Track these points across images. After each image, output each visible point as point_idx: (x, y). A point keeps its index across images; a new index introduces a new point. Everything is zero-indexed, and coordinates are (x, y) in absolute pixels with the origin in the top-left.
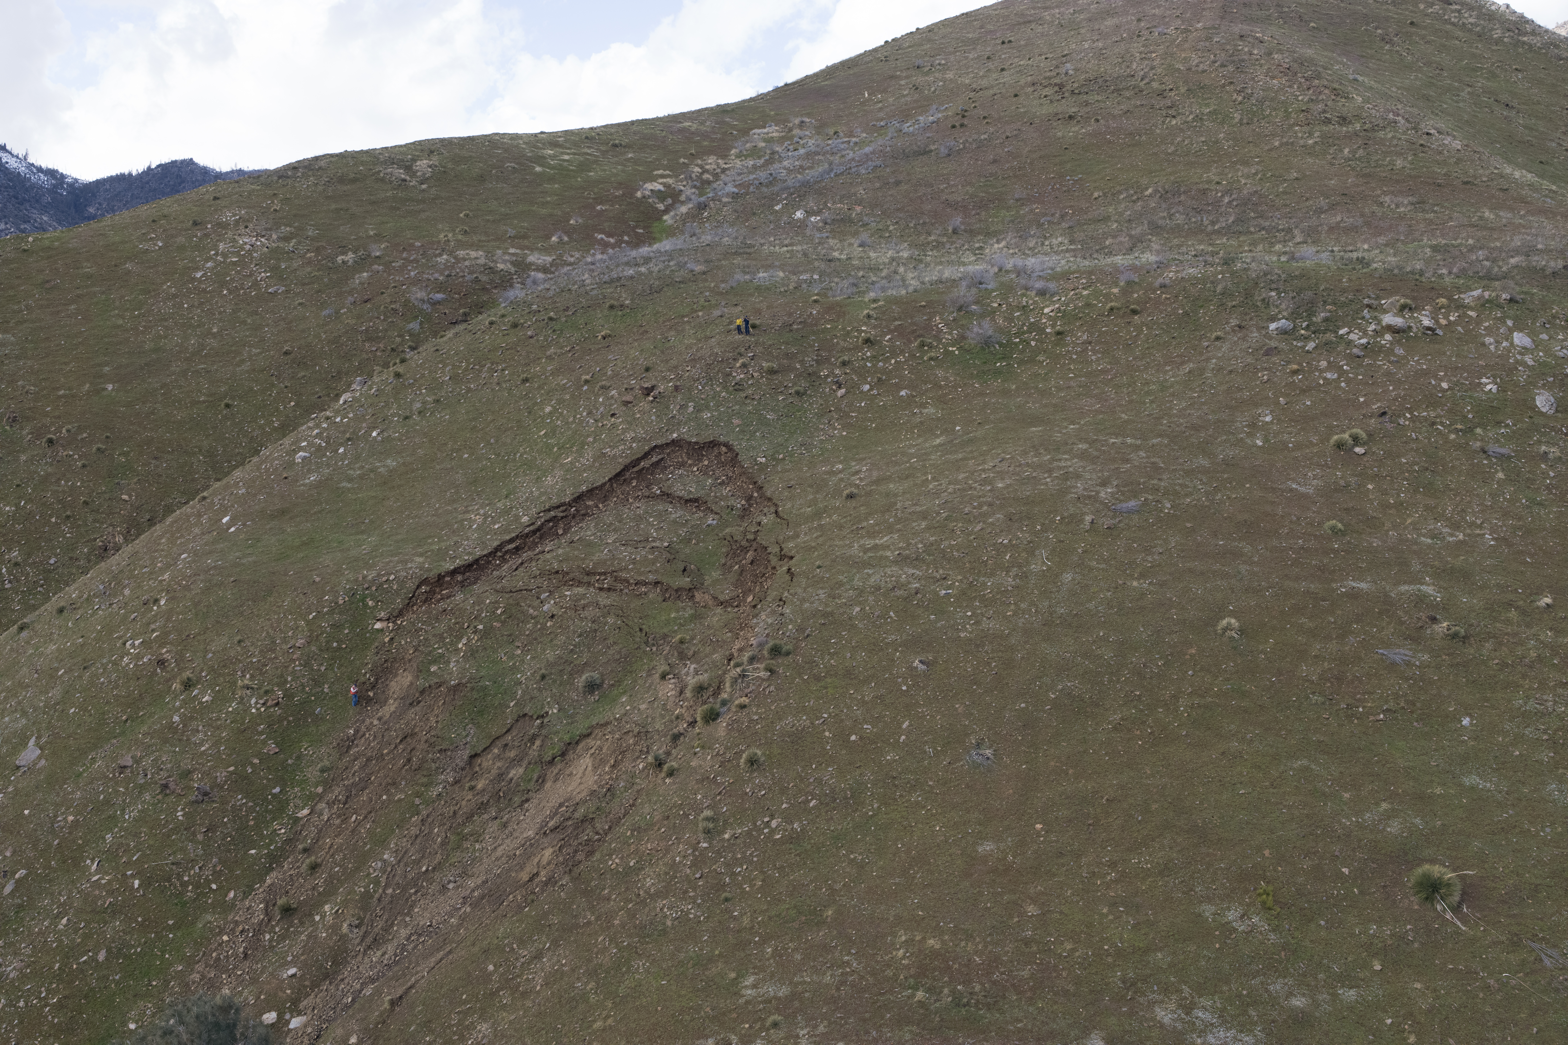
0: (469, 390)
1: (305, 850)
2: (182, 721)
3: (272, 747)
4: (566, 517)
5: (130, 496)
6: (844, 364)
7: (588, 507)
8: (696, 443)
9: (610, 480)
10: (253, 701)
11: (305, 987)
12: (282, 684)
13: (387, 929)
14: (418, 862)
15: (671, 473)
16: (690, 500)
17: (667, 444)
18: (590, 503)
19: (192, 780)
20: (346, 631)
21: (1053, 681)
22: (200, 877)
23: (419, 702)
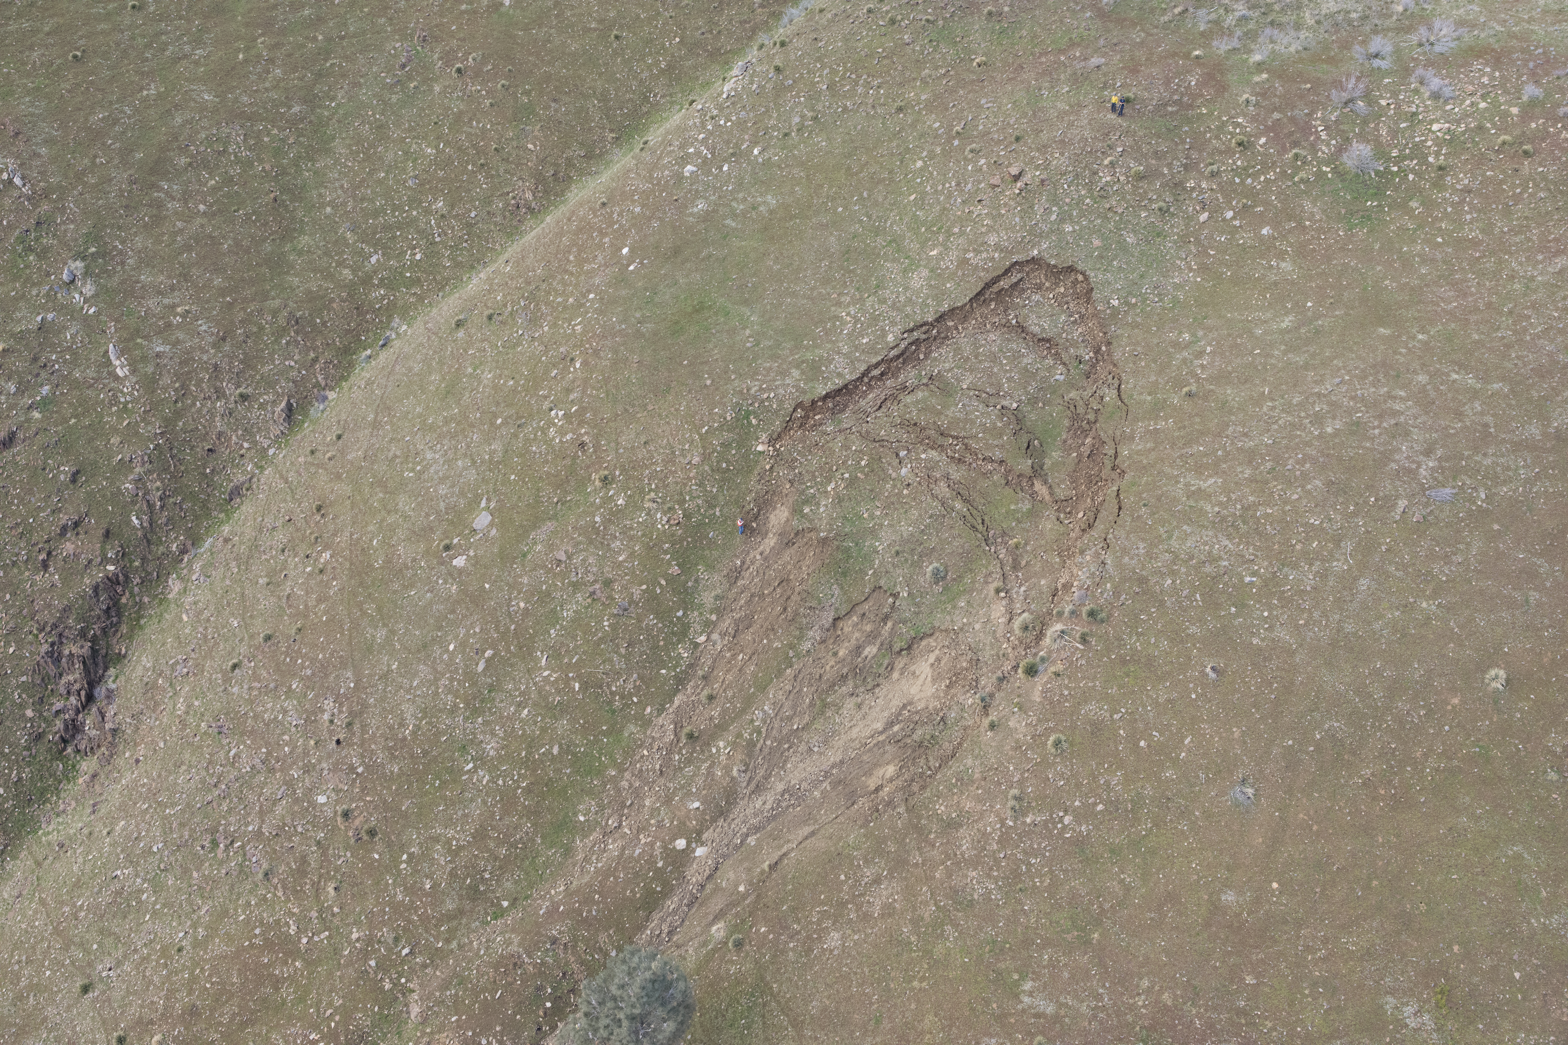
0: (845, 109)
1: (704, 678)
2: (603, 522)
3: (675, 570)
4: (928, 338)
5: (535, 146)
7: (948, 329)
8: (1055, 266)
9: (971, 300)
10: (659, 516)
11: (706, 821)
12: (681, 502)
13: (767, 777)
14: (790, 719)
15: (1028, 298)
16: (1043, 340)
17: (1027, 261)
18: (951, 324)
19: (613, 590)
20: (734, 452)
22: (624, 689)
23: (794, 544)
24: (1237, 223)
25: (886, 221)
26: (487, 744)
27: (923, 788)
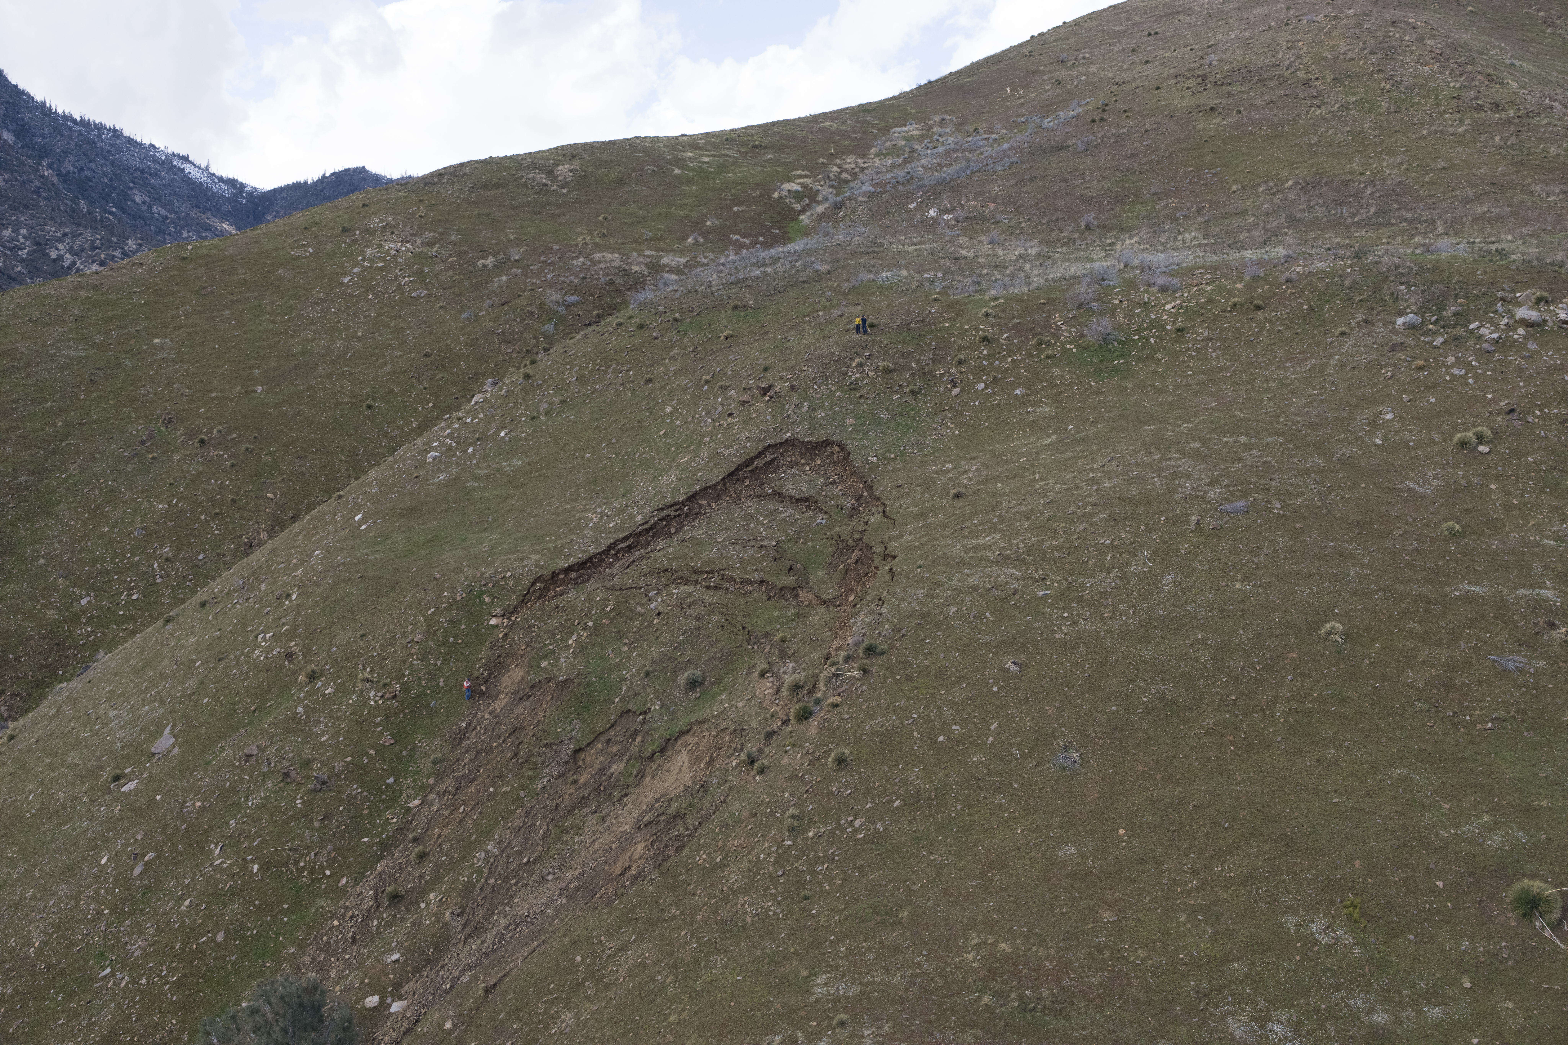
0: (594, 391)
1: (415, 839)
2: (305, 712)
3: (388, 739)
4: (679, 515)
5: (275, 494)
6: (960, 362)
7: (701, 506)
8: (809, 442)
9: (723, 479)
10: (372, 693)
11: (407, 972)
12: (400, 677)
13: (487, 918)
14: (520, 854)
15: (784, 472)
16: (801, 500)
17: (781, 444)
18: (703, 502)
19: (312, 769)
20: (463, 627)
21: (1146, 684)
22: (315, 863)
23: (529, 697)
24: (990, 391)
25: (635, 454)
26: (132, 945)
27: (680, 849)
